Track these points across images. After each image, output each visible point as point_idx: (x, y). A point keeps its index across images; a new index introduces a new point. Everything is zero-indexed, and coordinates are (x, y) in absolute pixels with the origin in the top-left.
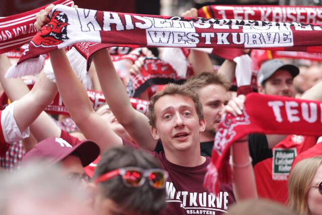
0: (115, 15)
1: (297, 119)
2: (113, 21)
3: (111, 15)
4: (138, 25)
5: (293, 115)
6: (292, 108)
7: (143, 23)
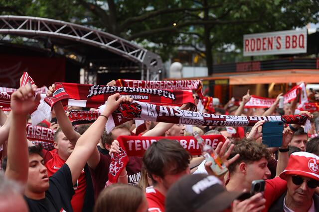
0: (165, 107)
1: (140, 149)
2: (164, 111)
3: (163, 108)
4: (177, 114)
5: (138, 147)
6: (138, 143)
7: (179, 113)
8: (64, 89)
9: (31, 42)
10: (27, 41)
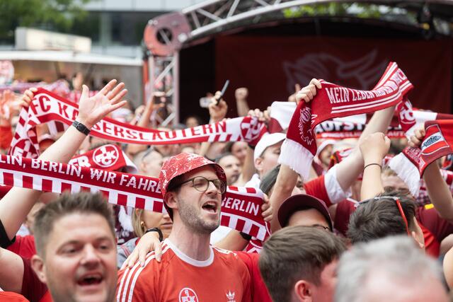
8: (443, 133)
9: (394, 15)
10: (387, 14)
